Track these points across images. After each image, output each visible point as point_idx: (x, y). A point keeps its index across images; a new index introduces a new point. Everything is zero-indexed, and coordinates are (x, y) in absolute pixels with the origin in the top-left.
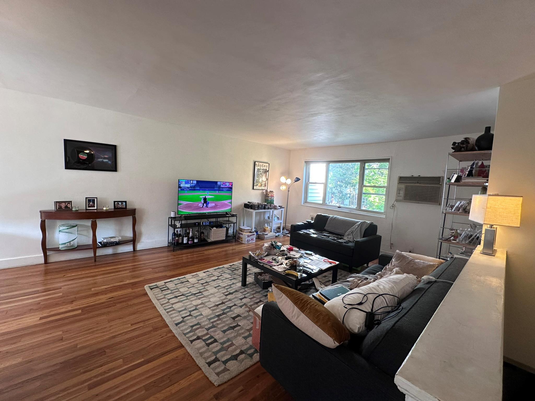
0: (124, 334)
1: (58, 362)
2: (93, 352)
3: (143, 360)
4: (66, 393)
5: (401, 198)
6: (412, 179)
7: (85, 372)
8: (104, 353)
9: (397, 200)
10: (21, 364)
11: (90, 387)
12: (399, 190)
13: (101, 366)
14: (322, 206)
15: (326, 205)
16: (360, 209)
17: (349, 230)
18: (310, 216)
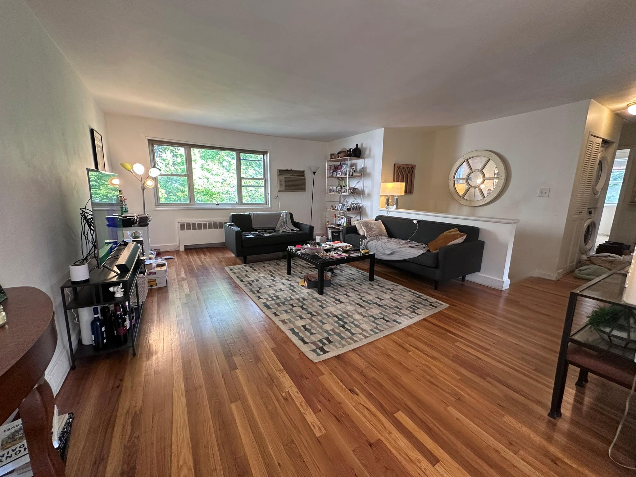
0: (425, 352)
1: (485, 382)
2: (459, 364)
3: (448, 334)
4: (501, 360)
5: (283, 188)
6: (287, 171)
7: (480, 359)
8: (455, 356)
9: (279, 191)
10: (511, 414)
11: (488, 350)
12: (281, 181)
13: (468, 352)
14: (193, 206)
15: (196, 204)
16: (242, 203)
17: (279, 222)
18: (177, 224)
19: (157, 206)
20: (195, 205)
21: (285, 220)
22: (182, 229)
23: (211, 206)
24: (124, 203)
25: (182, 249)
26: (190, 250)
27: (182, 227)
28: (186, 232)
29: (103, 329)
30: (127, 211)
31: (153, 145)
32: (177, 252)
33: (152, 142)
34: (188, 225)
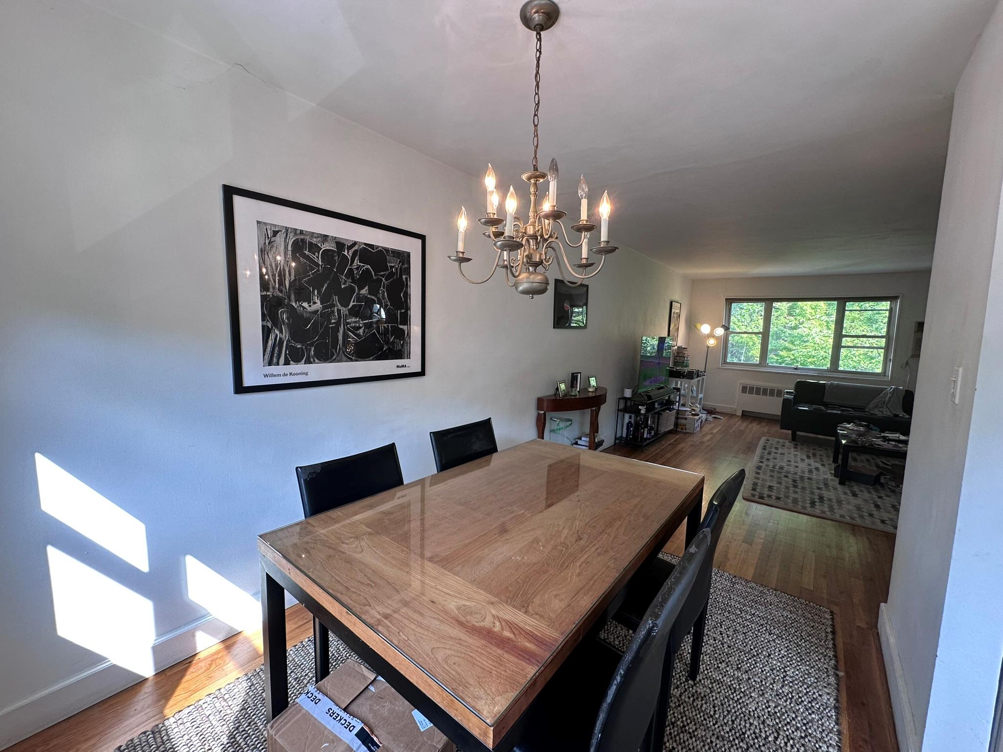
9: (914, 355)
12: (918, 341)
14: (762, 368)
15: (767, 366)
16: (837, 369)
17: (875, 401)
18: (739, 385)
19: (723, 365)
20: (765, 366)
21: (887, 399)
22: (743, 392)
23: (786, 370)
24: (686, 359)
25: (739, 413)
26: (747, 416)
27: (744, 389)
28: (747, 396)
29: (631, 429)
30: (688, 366)
31: (731, 303)
32: (732, 416)
33: (730, 301)
34: (752, 389)
